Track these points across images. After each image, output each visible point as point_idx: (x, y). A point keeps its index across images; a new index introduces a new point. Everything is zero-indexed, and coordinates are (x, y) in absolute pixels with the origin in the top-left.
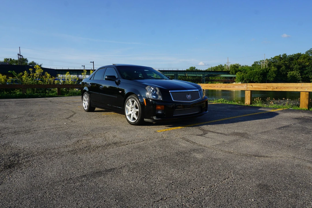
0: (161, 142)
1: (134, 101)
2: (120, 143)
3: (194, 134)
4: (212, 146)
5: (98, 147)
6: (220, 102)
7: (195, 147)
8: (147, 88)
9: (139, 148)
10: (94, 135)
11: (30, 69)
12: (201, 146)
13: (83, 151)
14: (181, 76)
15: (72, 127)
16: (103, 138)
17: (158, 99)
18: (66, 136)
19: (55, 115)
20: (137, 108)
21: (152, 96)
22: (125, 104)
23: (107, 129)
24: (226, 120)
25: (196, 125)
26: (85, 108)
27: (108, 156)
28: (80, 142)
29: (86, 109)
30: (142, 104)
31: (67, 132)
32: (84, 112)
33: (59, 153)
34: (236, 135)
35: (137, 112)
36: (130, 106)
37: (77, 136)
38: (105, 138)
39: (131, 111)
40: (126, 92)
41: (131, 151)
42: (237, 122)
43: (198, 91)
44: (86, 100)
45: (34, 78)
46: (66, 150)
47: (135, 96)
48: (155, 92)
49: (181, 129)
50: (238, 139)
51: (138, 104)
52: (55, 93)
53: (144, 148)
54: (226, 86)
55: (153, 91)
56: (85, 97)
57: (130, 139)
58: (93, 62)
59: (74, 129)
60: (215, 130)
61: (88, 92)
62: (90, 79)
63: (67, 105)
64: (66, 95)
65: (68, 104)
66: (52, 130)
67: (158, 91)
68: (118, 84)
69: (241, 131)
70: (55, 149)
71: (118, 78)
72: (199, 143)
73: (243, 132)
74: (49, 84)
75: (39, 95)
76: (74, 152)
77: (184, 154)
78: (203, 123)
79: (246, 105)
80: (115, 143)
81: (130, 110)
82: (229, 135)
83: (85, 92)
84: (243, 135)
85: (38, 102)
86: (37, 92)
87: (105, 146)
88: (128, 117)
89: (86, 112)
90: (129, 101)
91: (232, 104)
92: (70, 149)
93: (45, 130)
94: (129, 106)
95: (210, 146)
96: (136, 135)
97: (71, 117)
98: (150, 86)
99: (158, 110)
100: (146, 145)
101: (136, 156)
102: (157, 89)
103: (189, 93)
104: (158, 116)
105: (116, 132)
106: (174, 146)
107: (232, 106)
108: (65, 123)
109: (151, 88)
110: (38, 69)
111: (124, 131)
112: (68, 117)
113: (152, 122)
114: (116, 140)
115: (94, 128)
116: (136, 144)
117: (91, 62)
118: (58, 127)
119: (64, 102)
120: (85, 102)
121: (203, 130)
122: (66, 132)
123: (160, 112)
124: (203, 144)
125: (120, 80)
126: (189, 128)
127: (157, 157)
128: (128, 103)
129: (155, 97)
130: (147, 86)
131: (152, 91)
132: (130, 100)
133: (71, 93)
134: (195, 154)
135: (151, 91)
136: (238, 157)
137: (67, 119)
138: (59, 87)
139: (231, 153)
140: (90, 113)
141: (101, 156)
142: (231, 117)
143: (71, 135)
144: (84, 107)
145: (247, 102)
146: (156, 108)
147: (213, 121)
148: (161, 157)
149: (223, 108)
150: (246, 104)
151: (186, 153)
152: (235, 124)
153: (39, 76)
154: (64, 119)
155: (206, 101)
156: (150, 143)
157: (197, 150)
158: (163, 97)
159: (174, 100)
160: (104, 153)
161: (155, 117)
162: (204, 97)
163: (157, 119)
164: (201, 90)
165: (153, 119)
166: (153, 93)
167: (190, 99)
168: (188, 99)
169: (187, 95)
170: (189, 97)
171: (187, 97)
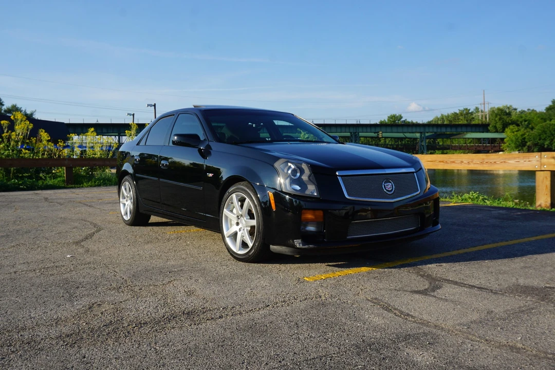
0: (315, 311)
1: (245, 199)
2: (204, 313)
3: (406, 289)
4: (457, 327)
5: (140, 325)
6: (469, 202)
7: (410, 327)
8: (277, 165)
9: (253, 329)
10: (137, 289)
11: (2, 122)
12: (426, 324)
13: (99, 336)
14: (366, 137)
15: (83, 266)
16: (159, 297)
17: (308, 192)
18: (62, 291)
19: (47, 235)
20: (251, 216)
21: (291, 184)
22: (222, 206)
23: (173, 273)
24: (489, 250)
25: (408, 262)
26: (124, 217)
27: (165, 351)
28: (96, 308)
29: (127, 218)
30: (265, 208)
31: (67, 281)
32: (123, 225)
33: (33, 343)
34: (524, 292)
35: (253, 227)
36: (235, 211)
37: (91, 292)
38: (165, 296)
39: (238, 224)
40: (225, 175)
41: (230, 339)
42: (522, 255)
43: (413, 173)
44: (127, 197)
45: (12, 143)
46: (54, 332)
47: (246, 186)
48: (298, 174)
49: (369, 273)
50: (532, 306)
51: (255, 206)
52: (59, 179)
53: (267, 330)
54: (483, 159)
55: (294, 172)
56: (126, 189)
57: (230, 302)
58: (155, 106)
59: (89, 271)
60: (462, 277)
61: (134, 177)
62: (138, 144)
63: (84, 209)
64: (85, 184)
65: (87, 205)
66: (31, 275)
67: (307, 172)
68: (205, 154)
69: (535, 282)
70: (23, 329)
71: (205, 140)
72: (421, 316)
73: (543, 285)
74: (46, 159)
75: (21, 185)
76: (73, 339)
77: (378, 351)
78: (427, 258)
79: (539, 208)
80: (188, 313)
81: (234, 221)
82: (503, 294)
83: (126, 177)
84: (542, 294)
85: (14, 202)
86: (17, 177)
87: (160, 322)
88: (228, 241)
89: (128, 226)
90: (232, 198)
91: (501, 205)
92: (65, 330)
93: (13, 274)
94: (232, 211)
95: (454, 326)
96: (248, 290)
97: (86, 238)
98: (285, 160)
99: (308, 222)
100: (271, 318)
101: (243, 353)
102: (304, 166)
103: (388, 178)
104: (307, 238)
105: (197, 281)
106: (349, 323)
107: (501, 211)
108: (68, 256)
109: (289, 164)
110: (22, 121)
111: (218, 279)
112: (81, 238)
113: (289, 254)
114: (193, 303)
115: (139, 269)
116: (246, 316)
117: (148, 105)
118: (49, 265)
119: (78, 200)
120: (124, 201)
121: (428, 277)
122: (66, 279)
123: (311, 228)
124: (433, 320)
125: (211, 144)
126: (390, 270)
127: (302, 359)
128: (228, 205)
129: (298, 188)
130: (277, 159)
131: (290, 172)
132: (234, 196)
133: (99, 179)
134: (411, 351)
135: (287, 173)
136: (539, 364)
137: (77, 243)
138: (70, 164)
139: (518, 350)
140: (137, 227)
141: (145, 354)
142: (502, 241)
143: (78, 288)
144: (123, 214)
145: (543, 200)
146: (302, 216)
147: (455, 253)
148: (312, 357)
149: (478, 216)
150: (540, 205)
151: (384, 346)
152: (517, 260)
153: (24, 138)
154: (68, 244)
155: (435, 198)
156: (283, 313)
157: (416, 337)
158: (319, 188)
159: (349, 195)
160: (156, 343)
161: (300, 240)
162: (429, 189)
163: (303, 245)
164: (421, 169)
165: (295, 246)
166: (293, 178)
167: (392, 192)
168: (387, 194)
169: (385, 183)
170: (389, 189)
171: (383, 188)
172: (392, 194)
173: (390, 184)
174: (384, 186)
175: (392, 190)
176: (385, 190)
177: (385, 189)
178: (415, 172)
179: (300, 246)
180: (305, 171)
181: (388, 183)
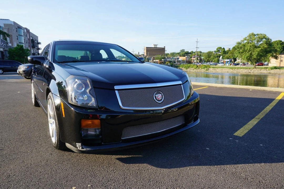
8: (67, 80)
43: (181, 84)
48: (84, 89)
99: (88, 128)
102: (88, 82)
103: (159, 90)
109: (76, 80)
131: (75, 86)
159: (123, 105)
161: (80, 144)
162: (192, 95)
163: (82, 148)
164: (187, 81)
165: (77, 148)
166: (79, 91)
167: (162, 101)
168: (157, 103)
169: (156, 94)
170: (159, 99)
171: (154, 98)
172: (162, 103)
173: (161, 95)
174: (155, 97)
177: (156, 99)
178: (182, 84)
179: (80, 148)
180: (90, 86)
181: (159, 95)
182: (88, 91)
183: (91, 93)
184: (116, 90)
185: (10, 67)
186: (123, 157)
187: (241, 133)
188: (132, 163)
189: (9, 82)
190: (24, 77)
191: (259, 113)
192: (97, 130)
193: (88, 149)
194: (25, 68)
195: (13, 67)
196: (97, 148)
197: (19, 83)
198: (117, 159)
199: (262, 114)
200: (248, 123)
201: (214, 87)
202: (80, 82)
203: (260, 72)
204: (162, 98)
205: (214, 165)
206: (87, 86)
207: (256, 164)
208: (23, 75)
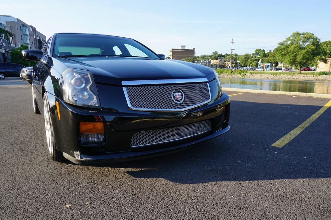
8: (64, 74)
43: (206, 82)
48: (84, 85)
55: (79, 82)
98: (71, 70)
99: (89, 133)
102: (89, 76)
103: (178, 87)
109: (75, 74)
131: (73, 81)
155: (226, 104)
159: (132, 105)
161: (79, 152)
162: (221, 97)
163: (81, 158)
164: (215, 79)
165: (75, 157)
166: (77, 88)
168: (176, 103)
169: (174, 93)
170: (178, 98)
171: (171, 98)
172: (182, 103)
173: (181, 94)
174: (173, 96)
175: (181, 100)
176: (173, 99)
177: (175, 99)
178: (209, 82)
179: (78, 158)
180: (91, 81)
181: (178, 93)
182: (88, 87)
183: (92, 90)
184: (124, 86)
185: (13, 71)
186: (134, 170)
187: (280, 143)
188: (144, 178)
189: (10, 88)
190: (28, 82)
191: (304, 122)
192: (100, 136)
193: (88, 159)
194: (29, 71)
195: (16, 71)
196: (100, 158)
197: (22, 89)
198: (127, 172)
199: (307, 123)
200: (290, 133)
201: (250, 93)
202: (79, 76)
203: (306, 78)
204: (182, 98)
205: (246, 180)
206: (87, 81)
207: (298, 180)
208: (26, 80)
